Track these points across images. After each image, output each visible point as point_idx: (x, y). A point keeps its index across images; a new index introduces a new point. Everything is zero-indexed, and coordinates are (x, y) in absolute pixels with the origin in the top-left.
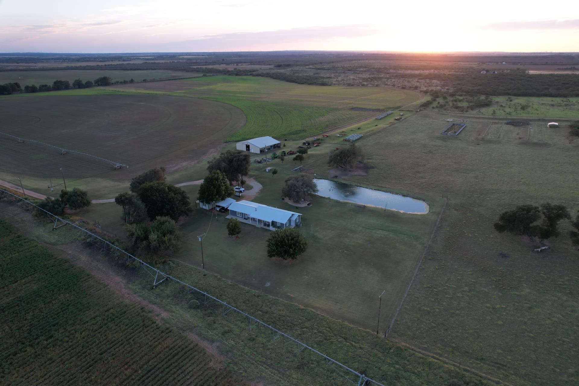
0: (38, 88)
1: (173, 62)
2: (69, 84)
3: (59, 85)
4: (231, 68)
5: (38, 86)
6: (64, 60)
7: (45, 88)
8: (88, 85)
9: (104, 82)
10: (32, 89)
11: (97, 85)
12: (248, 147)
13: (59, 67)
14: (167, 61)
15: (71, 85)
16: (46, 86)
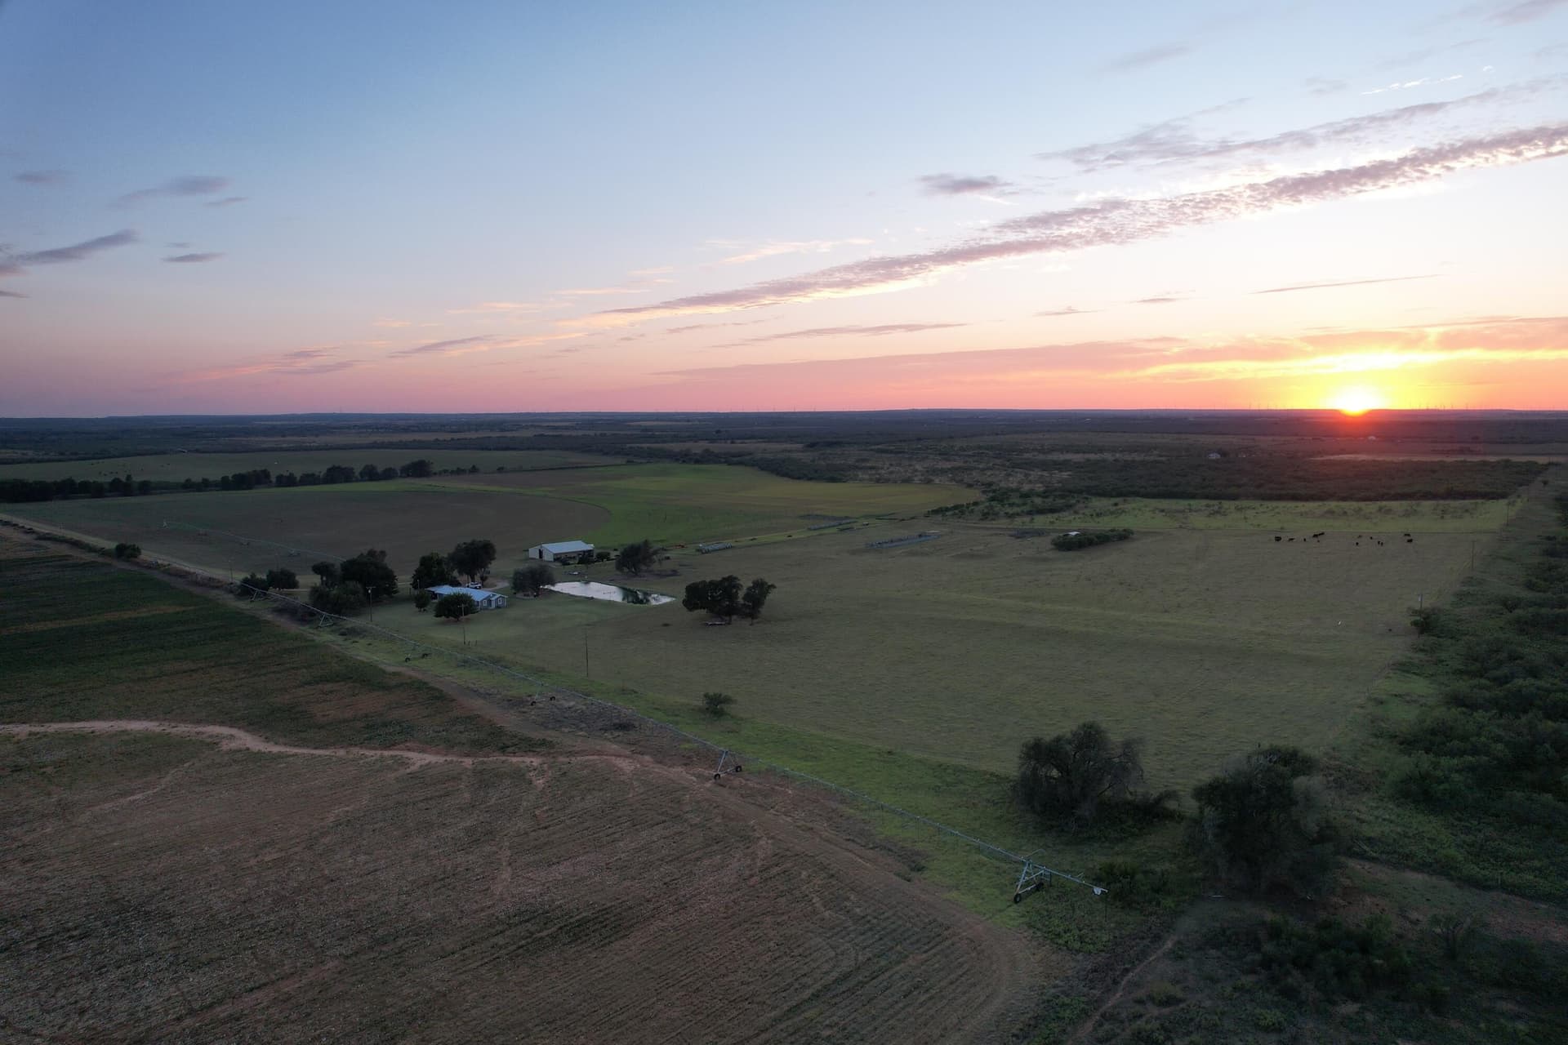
0: (298, 479)
1: (601, 435)
2: (354, 473)
3: (337, 475)
4: (698, 448)
5: (298, 475)
6: (377, 428)
7: (309, 479)
8: (388, 475)
9: (419, 470)
10: (287, 481)
11: (404, 475)
12: (541, 553)
13: (357, 442)
14: (587, 432)
15: (357, 474)
16: (313, 475)
